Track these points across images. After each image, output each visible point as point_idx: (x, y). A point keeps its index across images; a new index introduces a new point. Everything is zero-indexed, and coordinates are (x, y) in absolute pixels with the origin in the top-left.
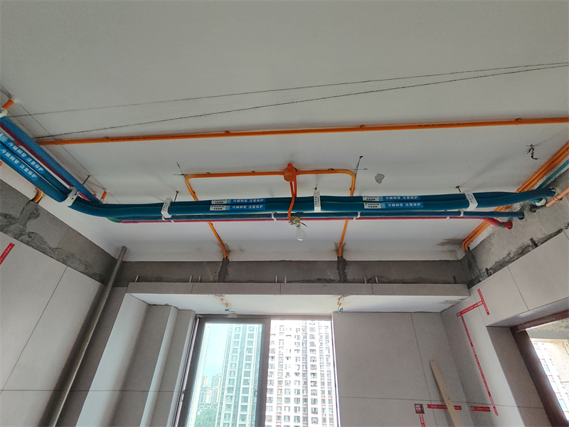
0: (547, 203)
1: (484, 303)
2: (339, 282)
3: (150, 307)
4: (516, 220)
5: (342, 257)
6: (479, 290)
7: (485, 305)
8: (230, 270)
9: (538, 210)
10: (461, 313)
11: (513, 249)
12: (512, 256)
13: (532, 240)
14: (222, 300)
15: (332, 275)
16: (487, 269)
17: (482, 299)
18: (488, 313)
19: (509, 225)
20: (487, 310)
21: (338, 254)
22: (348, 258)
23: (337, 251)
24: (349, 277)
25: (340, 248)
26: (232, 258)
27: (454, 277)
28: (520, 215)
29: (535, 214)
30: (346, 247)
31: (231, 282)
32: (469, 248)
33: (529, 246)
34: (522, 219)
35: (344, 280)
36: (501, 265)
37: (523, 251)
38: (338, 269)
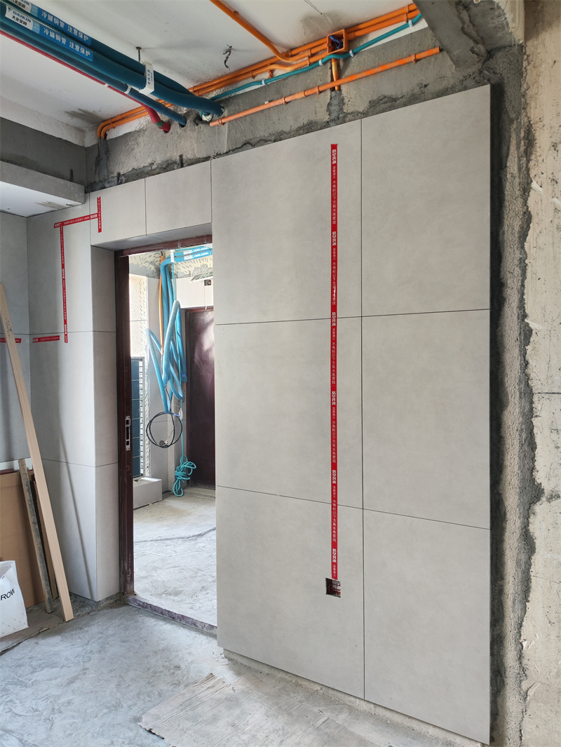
0: (211, 121)
1: (99, 217)
4: (175, 126)
6: (99, 199)
7: (99, 220)
9: (200, 125)
10: (63, 224)
11: (159, 159)
12: (154, 167)
13: (181, 156)
16: (119, 174)
17: (99, 210)
18: (100, 230)
19: (166, 127)
20: (100, 226)
27: (72, 172)
28: (183, 120)
29: (196, 127)
32: (106, 135)
33: (175, 163)
34: (183, 126)
36: (138, 174)
37: (167, 167)
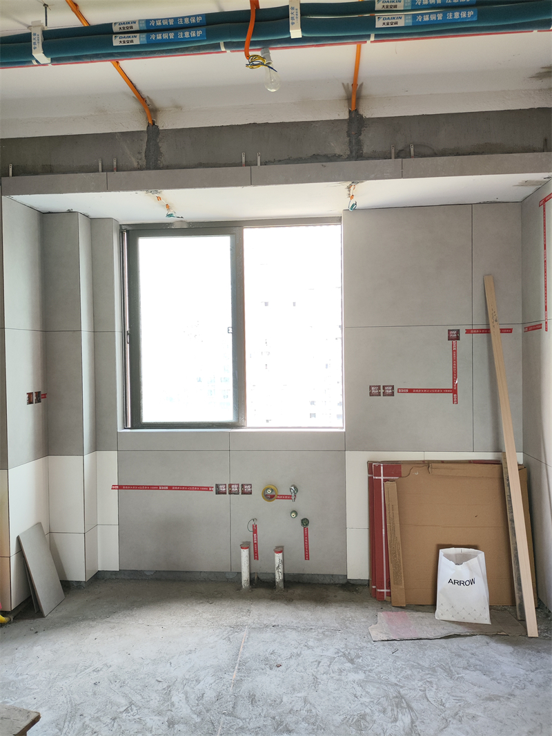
2: (349, 158)
5: (356, 110)
8: (164, 147)
10: (545, 200)
14: (159, 198)
15: (339, 146)
21: (350, 105)
22: (369, 112)
23: (349, 99)
24: (366, 150)
25: (354, 94)
26: (165, 123)
27: (545, 140)
30: (364, 92)
31: (168, 167)
35: (357, 154)
38: (349, 135)
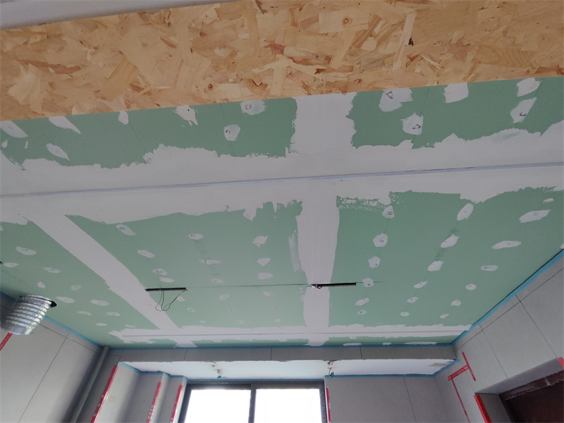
1: (469, 368)
3: (142, 374)
6: (463, 353)
7: (470, 370)
10: (452, 377)
14: (214, 366)
17: (467, 363)
18: (475, 380)
20: (473, 375)
